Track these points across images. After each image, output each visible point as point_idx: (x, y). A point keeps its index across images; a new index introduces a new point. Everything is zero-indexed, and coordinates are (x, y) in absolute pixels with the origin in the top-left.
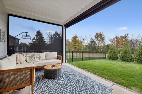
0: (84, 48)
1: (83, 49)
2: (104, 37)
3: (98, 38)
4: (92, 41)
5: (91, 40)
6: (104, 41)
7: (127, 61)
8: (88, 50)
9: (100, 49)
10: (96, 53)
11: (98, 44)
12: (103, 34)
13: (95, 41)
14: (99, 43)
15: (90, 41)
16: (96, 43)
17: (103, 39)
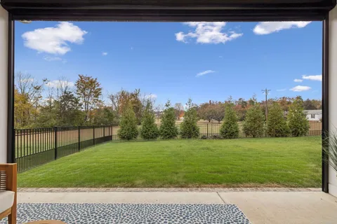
0: (36, 115)
1: (32, 118)
2: (100, 89)
3: (84, 89)
4: (67, 97)
5: (65, 92)
6: (100, 98)
7: (152, 138)
8: (54, 122)
9: (91, 117)
10: (80, 128)
11: (84, 104)
12: (98, 81)
13: (76, 96)
14: (87, 103)
15: (61, 94)
16: (79, 102)
17: (97, 93)
